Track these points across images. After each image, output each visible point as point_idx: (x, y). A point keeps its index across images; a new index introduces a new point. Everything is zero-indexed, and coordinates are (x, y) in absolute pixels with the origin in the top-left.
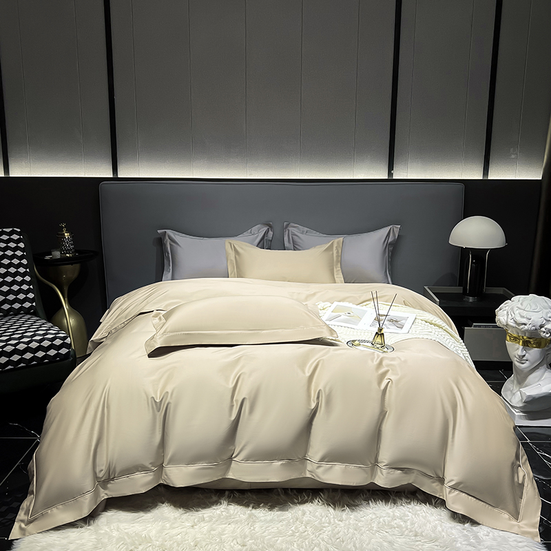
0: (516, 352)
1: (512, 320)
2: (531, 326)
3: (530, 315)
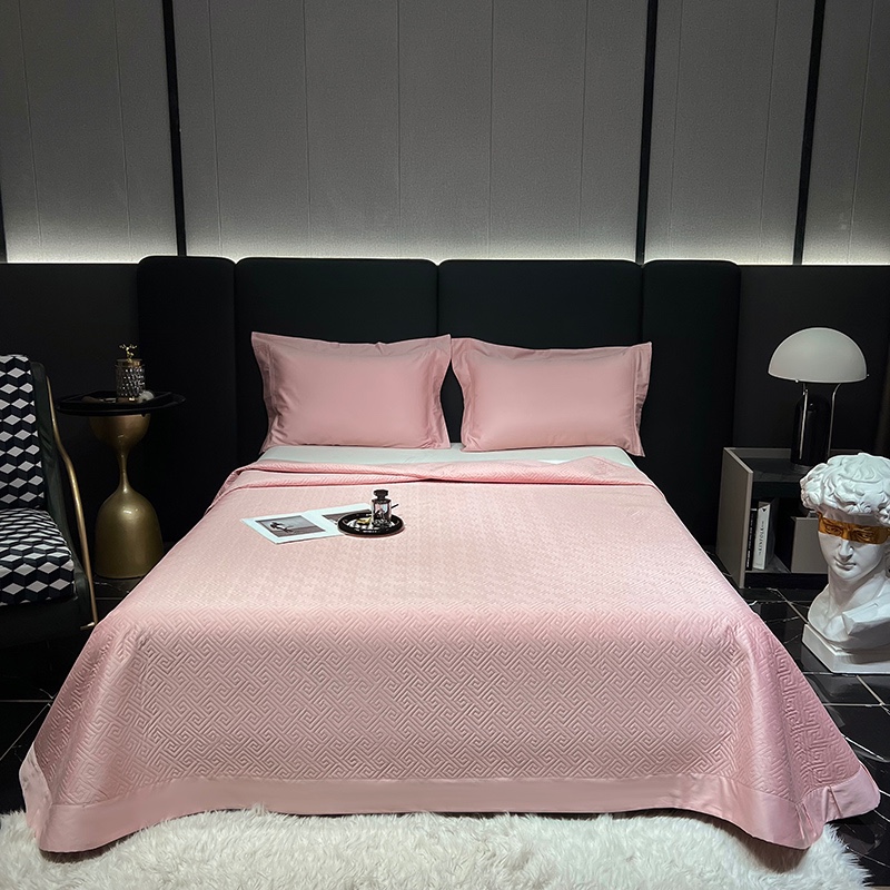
0: (837, 551)
1: (831, 498)
2: (863, 506)
3: (862, 487)
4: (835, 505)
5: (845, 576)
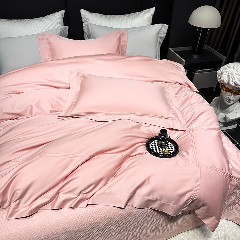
1: (233, 83)
5: (228, 104)
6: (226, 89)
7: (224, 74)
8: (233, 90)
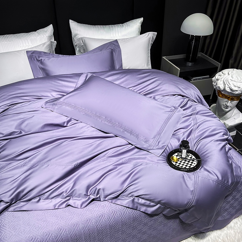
0: (225, 103)
2: (240, 91)
3: (239, 84)
4: (229, 91)
5: (226, 110)
6: (222, 95)
7: (219, 81)
8: (229, 96)
